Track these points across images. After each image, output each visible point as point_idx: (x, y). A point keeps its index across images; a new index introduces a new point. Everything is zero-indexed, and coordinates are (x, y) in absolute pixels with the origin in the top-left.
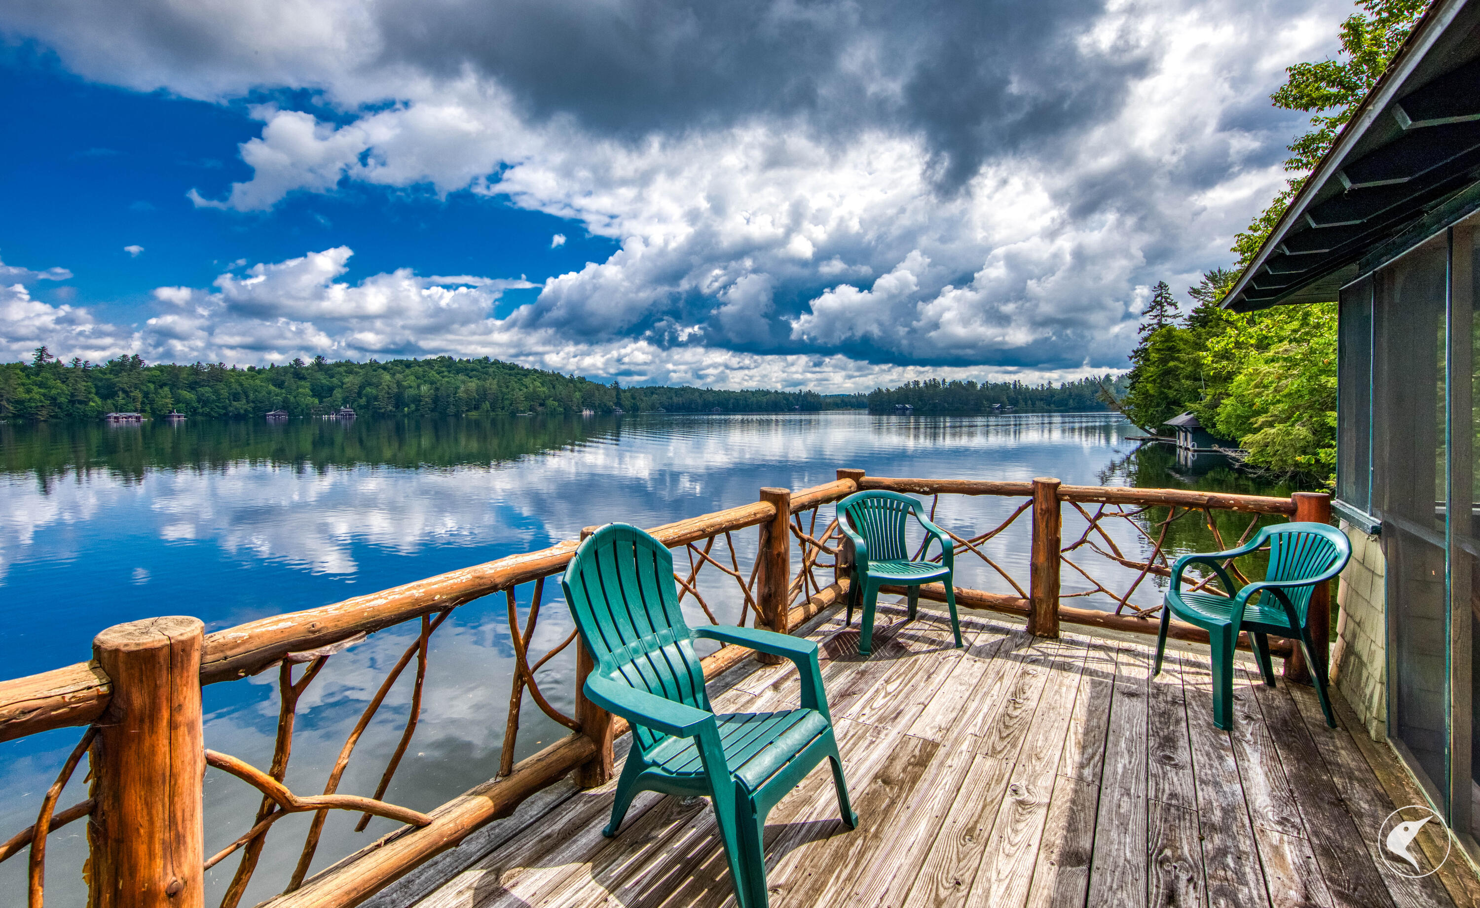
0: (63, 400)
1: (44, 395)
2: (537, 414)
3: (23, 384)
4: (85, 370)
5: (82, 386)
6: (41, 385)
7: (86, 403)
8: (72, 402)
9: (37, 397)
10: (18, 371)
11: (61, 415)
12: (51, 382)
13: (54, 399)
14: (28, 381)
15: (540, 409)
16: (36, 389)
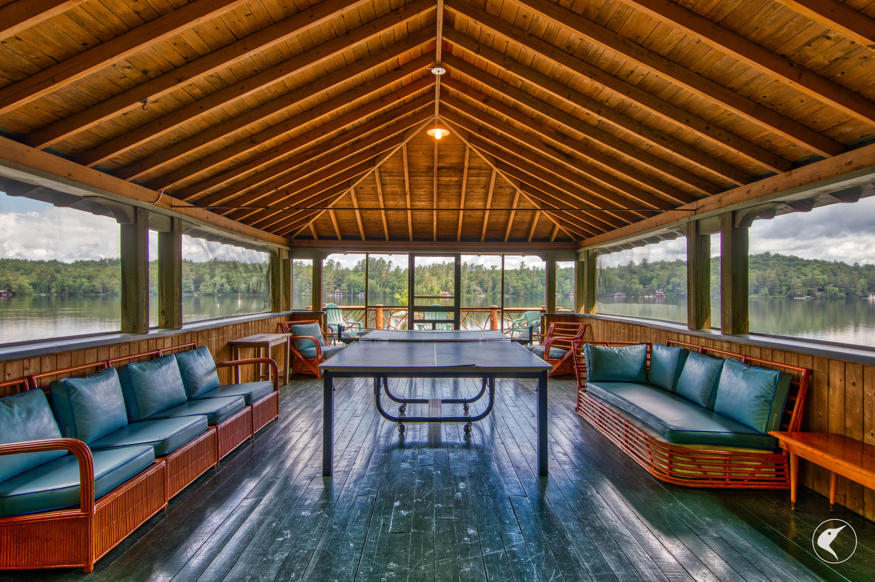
0: (529, 286)
1: (523, 284)
2: (816, 298)
3: (516, 279)
4: (537, 272)
5: (536, 279)
6: (522, 279)
7: (536, 288)
8: (532, 287)
9: (520, 285)
10: (514, 273)
11: (528, 293)
12: (525, 278)
13: (526, 286)
14: (517, 278)
15: (818, 294)
16: (520, 281)
